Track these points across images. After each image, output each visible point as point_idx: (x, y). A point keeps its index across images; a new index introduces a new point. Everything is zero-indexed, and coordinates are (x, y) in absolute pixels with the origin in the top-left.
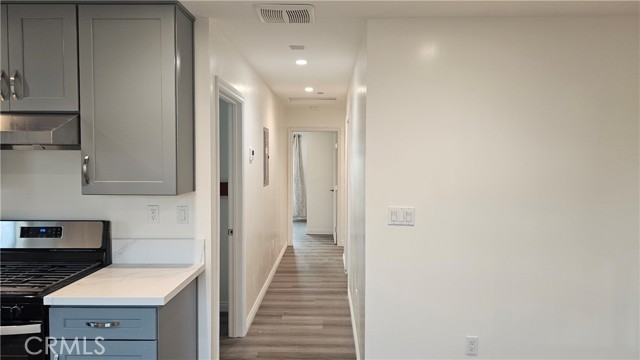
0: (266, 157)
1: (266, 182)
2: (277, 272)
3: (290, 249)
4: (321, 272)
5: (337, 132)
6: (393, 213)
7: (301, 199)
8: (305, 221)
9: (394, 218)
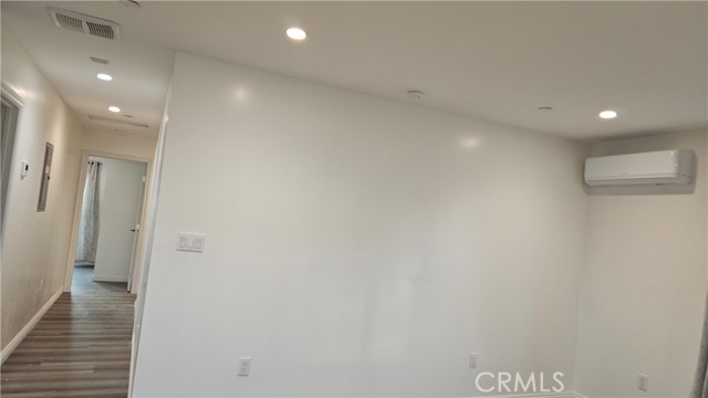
0: (45, 178)
1: (41, 206)
2: (43, 319)
3: (66, 297)
4: (103, 319)
5: (146, 164)
6: (183, 239)
7: (91, 240)
8: (92, 267)
9: (183, 244)
